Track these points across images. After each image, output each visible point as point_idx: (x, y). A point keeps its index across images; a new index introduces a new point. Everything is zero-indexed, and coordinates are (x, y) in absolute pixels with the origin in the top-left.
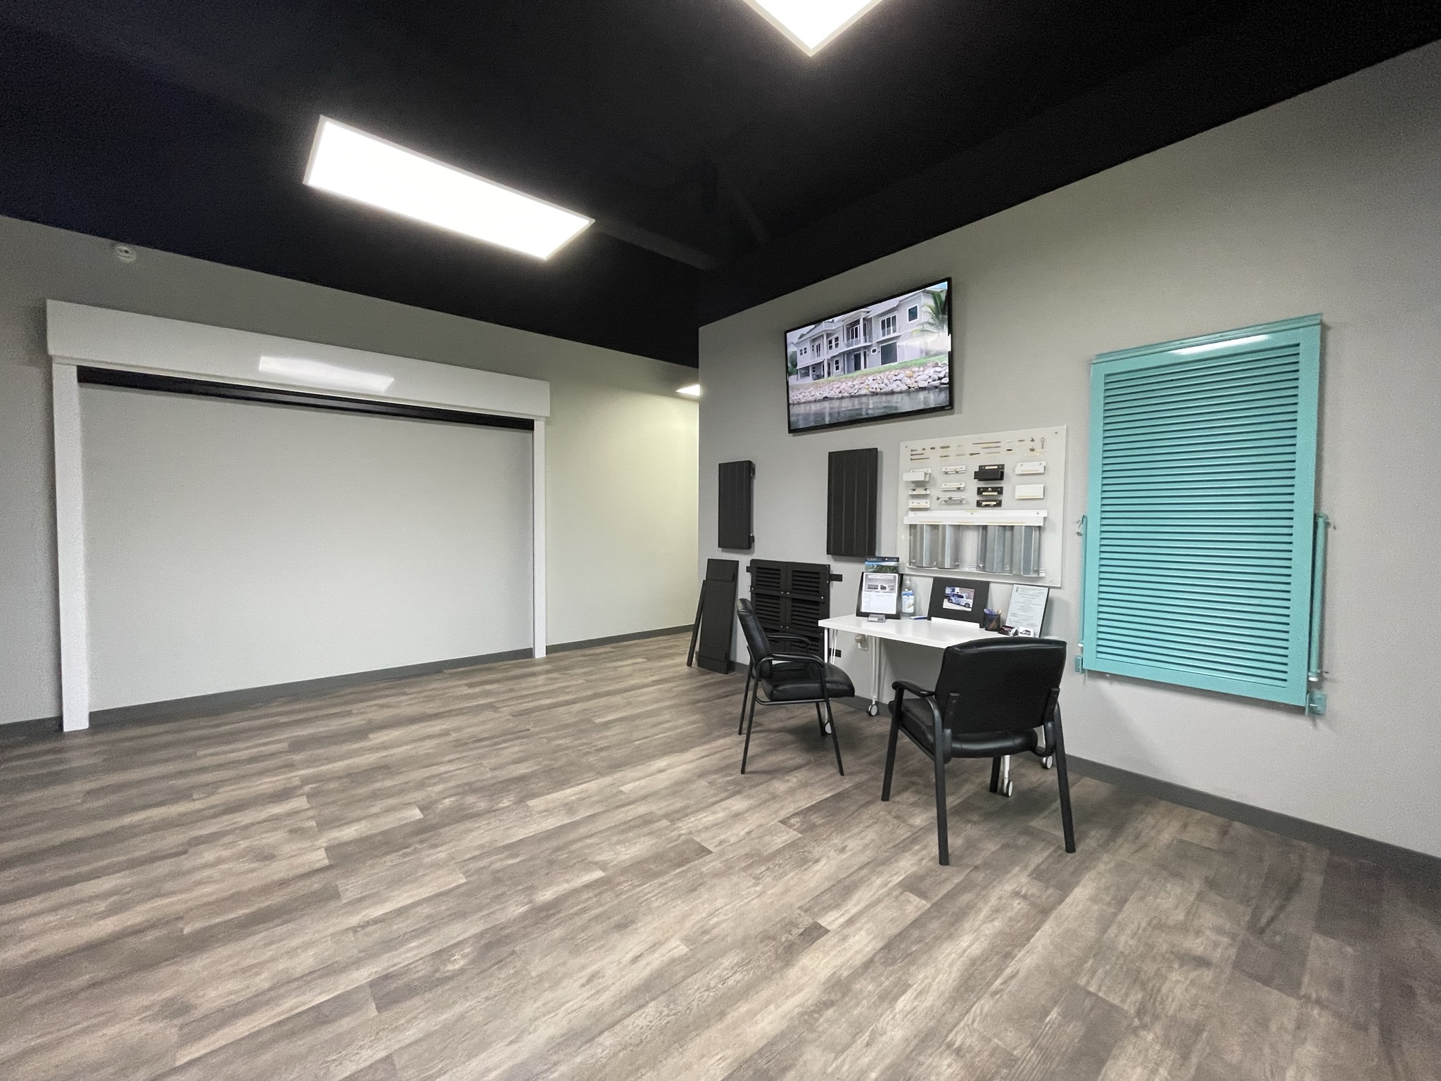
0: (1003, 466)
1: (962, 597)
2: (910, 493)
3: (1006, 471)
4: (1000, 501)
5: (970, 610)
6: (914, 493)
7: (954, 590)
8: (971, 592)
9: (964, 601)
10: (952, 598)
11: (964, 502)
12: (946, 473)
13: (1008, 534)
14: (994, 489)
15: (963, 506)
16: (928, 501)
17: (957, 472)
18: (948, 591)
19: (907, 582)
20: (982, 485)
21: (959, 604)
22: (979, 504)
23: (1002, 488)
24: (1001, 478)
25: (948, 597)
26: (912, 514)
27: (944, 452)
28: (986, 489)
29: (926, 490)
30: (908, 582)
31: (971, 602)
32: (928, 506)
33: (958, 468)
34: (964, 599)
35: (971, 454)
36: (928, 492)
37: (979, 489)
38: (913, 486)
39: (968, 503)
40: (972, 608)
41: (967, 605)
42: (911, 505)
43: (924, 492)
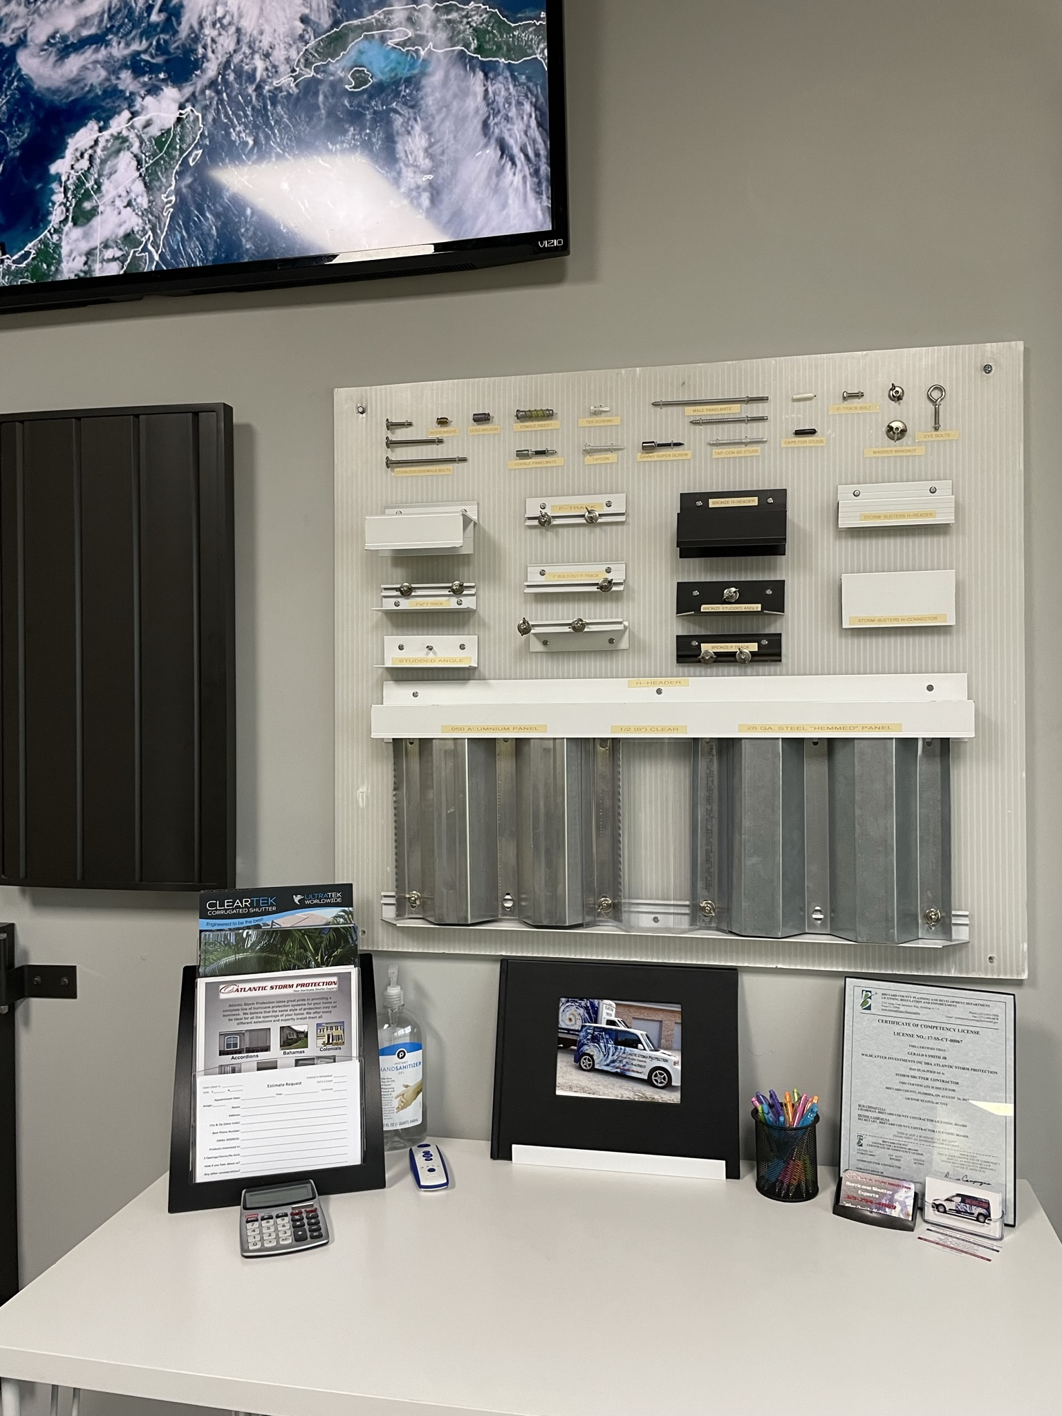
0: (781, 495)
1: (633, 1042)
2: (389, 605)
3: (795, 513)
4: (776, 640)
5: (674, 1097)
6: (406, 604)
7: (593, 1014)
8: (670, 1018)
9: (643, 1059)
10: (590, 1049)
11: (624, 644)
12: (544, 522)
13: (814, 771)
14: (749, 592)
15: (620, 662)
16: (470, 640)
17: (591, 521)
18: (570, 1016)
19: (391, 993)
20: (698, 572)
21: (622, 1075)
22: (687, 653)
23: (779, 586)
24: (775, 547)
25: (572, 1045)
26: (397, 695)
27: (533, 435)
28: (713, 592)
29: (458, 592)
30: (394, 991)
31: (672, 1060)
32: (468, 659)
33: (598, 503)
34: (644, 1050)
35: (649, 447)
36: (468, 603)
37: (684, 590)
38: (398, 578)
39: (638, 647)
40: (684, 1089)
41: (657, 1077)
42: (394, 658)
43: (451, 603)
